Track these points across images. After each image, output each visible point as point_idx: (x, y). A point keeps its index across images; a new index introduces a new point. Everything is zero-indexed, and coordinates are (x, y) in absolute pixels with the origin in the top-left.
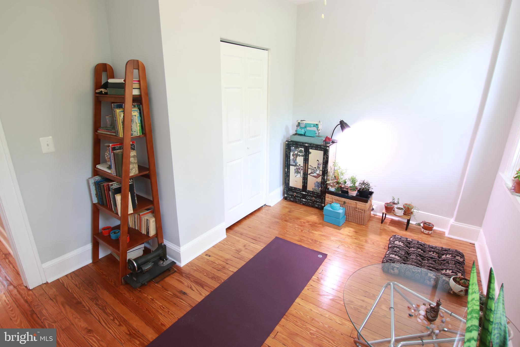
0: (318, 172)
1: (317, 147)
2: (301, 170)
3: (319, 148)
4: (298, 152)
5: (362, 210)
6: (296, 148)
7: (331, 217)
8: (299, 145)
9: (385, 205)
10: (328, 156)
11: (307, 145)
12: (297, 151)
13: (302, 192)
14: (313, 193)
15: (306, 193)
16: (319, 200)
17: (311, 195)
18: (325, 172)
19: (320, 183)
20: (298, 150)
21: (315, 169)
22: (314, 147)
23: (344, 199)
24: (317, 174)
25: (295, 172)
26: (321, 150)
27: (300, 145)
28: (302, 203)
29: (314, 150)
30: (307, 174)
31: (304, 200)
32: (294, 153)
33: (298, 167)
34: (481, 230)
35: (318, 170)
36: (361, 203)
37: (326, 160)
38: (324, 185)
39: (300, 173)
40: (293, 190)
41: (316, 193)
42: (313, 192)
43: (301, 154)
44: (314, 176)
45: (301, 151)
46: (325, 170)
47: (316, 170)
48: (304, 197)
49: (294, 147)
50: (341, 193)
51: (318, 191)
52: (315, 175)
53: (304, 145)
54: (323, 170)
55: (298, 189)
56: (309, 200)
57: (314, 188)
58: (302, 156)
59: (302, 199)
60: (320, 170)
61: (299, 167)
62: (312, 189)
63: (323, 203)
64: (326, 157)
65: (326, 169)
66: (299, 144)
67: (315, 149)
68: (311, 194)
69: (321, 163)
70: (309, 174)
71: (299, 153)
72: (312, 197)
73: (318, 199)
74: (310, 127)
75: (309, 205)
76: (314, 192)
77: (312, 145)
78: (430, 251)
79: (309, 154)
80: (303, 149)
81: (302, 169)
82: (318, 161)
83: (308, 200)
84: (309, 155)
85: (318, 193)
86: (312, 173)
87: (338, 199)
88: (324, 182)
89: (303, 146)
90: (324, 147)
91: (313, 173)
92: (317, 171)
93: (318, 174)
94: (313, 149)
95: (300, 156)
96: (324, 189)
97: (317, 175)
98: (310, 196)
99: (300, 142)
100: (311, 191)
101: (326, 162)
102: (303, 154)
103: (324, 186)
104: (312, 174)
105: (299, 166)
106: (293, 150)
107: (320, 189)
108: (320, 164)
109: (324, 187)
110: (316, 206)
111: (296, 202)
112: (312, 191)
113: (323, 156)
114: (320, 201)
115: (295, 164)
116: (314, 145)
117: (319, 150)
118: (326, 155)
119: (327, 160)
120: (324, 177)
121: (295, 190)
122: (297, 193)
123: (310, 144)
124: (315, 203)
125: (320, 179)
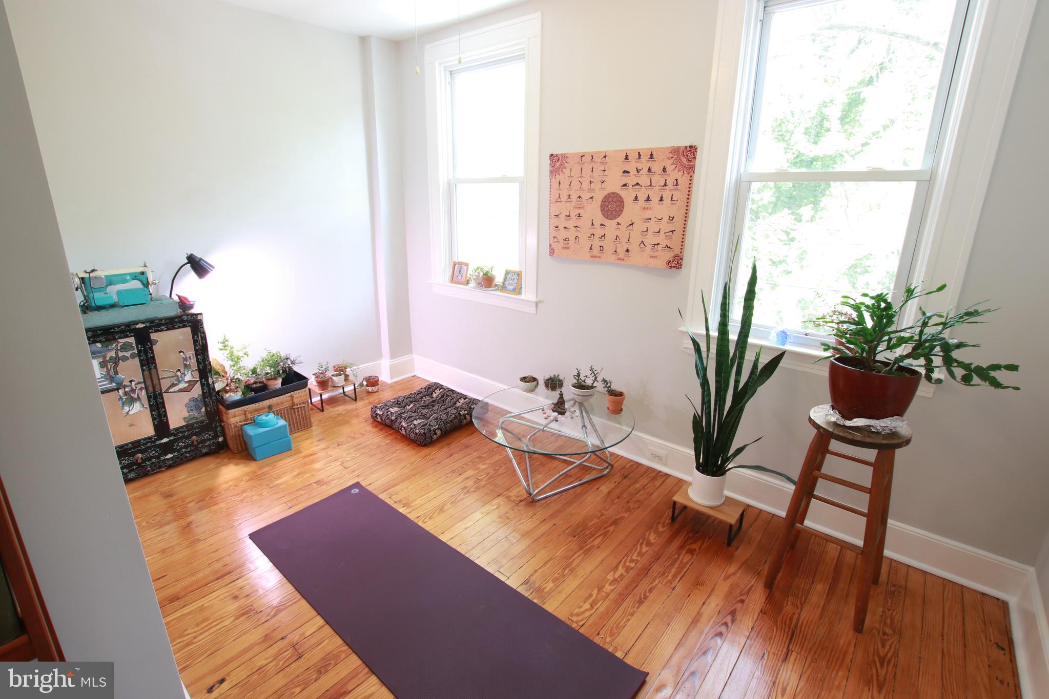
0: (188, 377)
1: (171, 323)
2: (140, 391)
3: (176, 322)
4: (117, 350)
5: (304, 403)
6: (107, 343)
7: (270, 443)
8: (117, 332)
9: (315, 380)
10: (204, 333)
11: (141, 326)
12: (113, 350)
13: (158, 443)
14: (189, 428)
15: (172, 438)
16: (207, 434)
17: (186, 434)
18: (205, 369)
19: (201, 397)
20: (117, 345)
21: (179, 373)
22: (163, 324)
23: (267, 403)
24: (186, 382)
25: (123, 403)
26: (185, 326)
27: (122, 332)
28: (165, 466)
29: (166, 330)
30: (161, 394)
31: (169, 456)
32: (105, 357)
33: (127, 389)
34: (415, 356)
35: (186, 373)
36: (298, 391)
37: (202, 343)
38: (211, 398)
39: (139, 399)
40: (130, 449)
41: (197, 423)
42: (186, 426)
43: (128, 354)
44: (181, 391)
45: (125, 347)
46: (205, 366)
47: (182, 374)
48: (167, 448)
49: (100, 342)
50: (255, 393)
51: (199, 417)
52: (182, 385)
53: (133, 327)
54: (199, 367)
55: (144, 439)
56: (182, 448)
57: (187, 415)
58: (133, 356)
59: (162, 458)
60: (193, 371)
61: (132, 388)
62: (183, 421)
63: (219, 437)
64: (201, 336)
65: (207, 361)
66: (117, 329)
67: (168, 329)
68: (184, 432)
69: (191, 355)
70: (167, 391)
71: (120, 354)
72: (189, 437)
73: (205, 435)
74: (126, 281)
75: (186, 459)
76: (192, 425)
77: (157, 321)
78: (422, 398)
79: (152, 345)
80: (132, 340)
81: (141, 389)
82: (182, 354)
83: (179, 451)
84: (154, 346)
85: (202, 422)
86: (173, 385)
87: (257, 407)
88: (209, 392)
89: (131, 331)
90: (191, 317)
91: (177, 385)
92: (185, 376)
93: (189, 382)
94: (162, 330)
95: (125, 359)
96: (213, 406)
97: (187, 385)
98: (182, 438)
99: (119, 326)
100: (182, 427)
101: (201, 349)
102: (136, 351)
103: (212, 400)
104: (174, 388)
105: (131, 386)
106: (101, 352)
107: (203, 410)
108: (190, 357)
109: (213, 402)
110: (204, 451)
111: (146, 475)
112: (185, 424)
113: (193, 337)
114: (210, 435)
115: (117, 384)
116: (161, 320)
117: (179, 327)
118: (200, 333)
119: (204, 342)
120: (207, 380)
121: (134, 448)
122: (142, 452)
123: (151, 321)
124: (200, 446)
125: (197, 391)
